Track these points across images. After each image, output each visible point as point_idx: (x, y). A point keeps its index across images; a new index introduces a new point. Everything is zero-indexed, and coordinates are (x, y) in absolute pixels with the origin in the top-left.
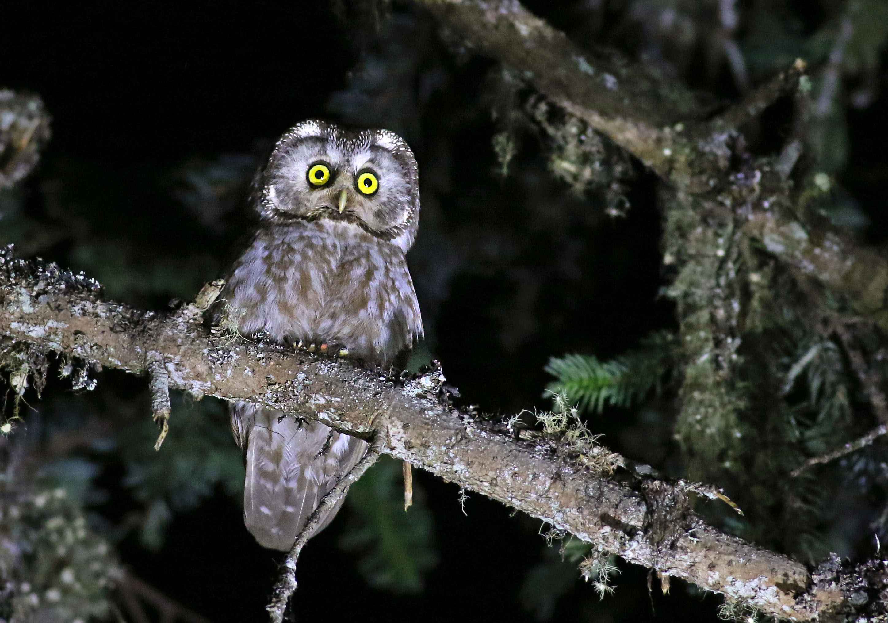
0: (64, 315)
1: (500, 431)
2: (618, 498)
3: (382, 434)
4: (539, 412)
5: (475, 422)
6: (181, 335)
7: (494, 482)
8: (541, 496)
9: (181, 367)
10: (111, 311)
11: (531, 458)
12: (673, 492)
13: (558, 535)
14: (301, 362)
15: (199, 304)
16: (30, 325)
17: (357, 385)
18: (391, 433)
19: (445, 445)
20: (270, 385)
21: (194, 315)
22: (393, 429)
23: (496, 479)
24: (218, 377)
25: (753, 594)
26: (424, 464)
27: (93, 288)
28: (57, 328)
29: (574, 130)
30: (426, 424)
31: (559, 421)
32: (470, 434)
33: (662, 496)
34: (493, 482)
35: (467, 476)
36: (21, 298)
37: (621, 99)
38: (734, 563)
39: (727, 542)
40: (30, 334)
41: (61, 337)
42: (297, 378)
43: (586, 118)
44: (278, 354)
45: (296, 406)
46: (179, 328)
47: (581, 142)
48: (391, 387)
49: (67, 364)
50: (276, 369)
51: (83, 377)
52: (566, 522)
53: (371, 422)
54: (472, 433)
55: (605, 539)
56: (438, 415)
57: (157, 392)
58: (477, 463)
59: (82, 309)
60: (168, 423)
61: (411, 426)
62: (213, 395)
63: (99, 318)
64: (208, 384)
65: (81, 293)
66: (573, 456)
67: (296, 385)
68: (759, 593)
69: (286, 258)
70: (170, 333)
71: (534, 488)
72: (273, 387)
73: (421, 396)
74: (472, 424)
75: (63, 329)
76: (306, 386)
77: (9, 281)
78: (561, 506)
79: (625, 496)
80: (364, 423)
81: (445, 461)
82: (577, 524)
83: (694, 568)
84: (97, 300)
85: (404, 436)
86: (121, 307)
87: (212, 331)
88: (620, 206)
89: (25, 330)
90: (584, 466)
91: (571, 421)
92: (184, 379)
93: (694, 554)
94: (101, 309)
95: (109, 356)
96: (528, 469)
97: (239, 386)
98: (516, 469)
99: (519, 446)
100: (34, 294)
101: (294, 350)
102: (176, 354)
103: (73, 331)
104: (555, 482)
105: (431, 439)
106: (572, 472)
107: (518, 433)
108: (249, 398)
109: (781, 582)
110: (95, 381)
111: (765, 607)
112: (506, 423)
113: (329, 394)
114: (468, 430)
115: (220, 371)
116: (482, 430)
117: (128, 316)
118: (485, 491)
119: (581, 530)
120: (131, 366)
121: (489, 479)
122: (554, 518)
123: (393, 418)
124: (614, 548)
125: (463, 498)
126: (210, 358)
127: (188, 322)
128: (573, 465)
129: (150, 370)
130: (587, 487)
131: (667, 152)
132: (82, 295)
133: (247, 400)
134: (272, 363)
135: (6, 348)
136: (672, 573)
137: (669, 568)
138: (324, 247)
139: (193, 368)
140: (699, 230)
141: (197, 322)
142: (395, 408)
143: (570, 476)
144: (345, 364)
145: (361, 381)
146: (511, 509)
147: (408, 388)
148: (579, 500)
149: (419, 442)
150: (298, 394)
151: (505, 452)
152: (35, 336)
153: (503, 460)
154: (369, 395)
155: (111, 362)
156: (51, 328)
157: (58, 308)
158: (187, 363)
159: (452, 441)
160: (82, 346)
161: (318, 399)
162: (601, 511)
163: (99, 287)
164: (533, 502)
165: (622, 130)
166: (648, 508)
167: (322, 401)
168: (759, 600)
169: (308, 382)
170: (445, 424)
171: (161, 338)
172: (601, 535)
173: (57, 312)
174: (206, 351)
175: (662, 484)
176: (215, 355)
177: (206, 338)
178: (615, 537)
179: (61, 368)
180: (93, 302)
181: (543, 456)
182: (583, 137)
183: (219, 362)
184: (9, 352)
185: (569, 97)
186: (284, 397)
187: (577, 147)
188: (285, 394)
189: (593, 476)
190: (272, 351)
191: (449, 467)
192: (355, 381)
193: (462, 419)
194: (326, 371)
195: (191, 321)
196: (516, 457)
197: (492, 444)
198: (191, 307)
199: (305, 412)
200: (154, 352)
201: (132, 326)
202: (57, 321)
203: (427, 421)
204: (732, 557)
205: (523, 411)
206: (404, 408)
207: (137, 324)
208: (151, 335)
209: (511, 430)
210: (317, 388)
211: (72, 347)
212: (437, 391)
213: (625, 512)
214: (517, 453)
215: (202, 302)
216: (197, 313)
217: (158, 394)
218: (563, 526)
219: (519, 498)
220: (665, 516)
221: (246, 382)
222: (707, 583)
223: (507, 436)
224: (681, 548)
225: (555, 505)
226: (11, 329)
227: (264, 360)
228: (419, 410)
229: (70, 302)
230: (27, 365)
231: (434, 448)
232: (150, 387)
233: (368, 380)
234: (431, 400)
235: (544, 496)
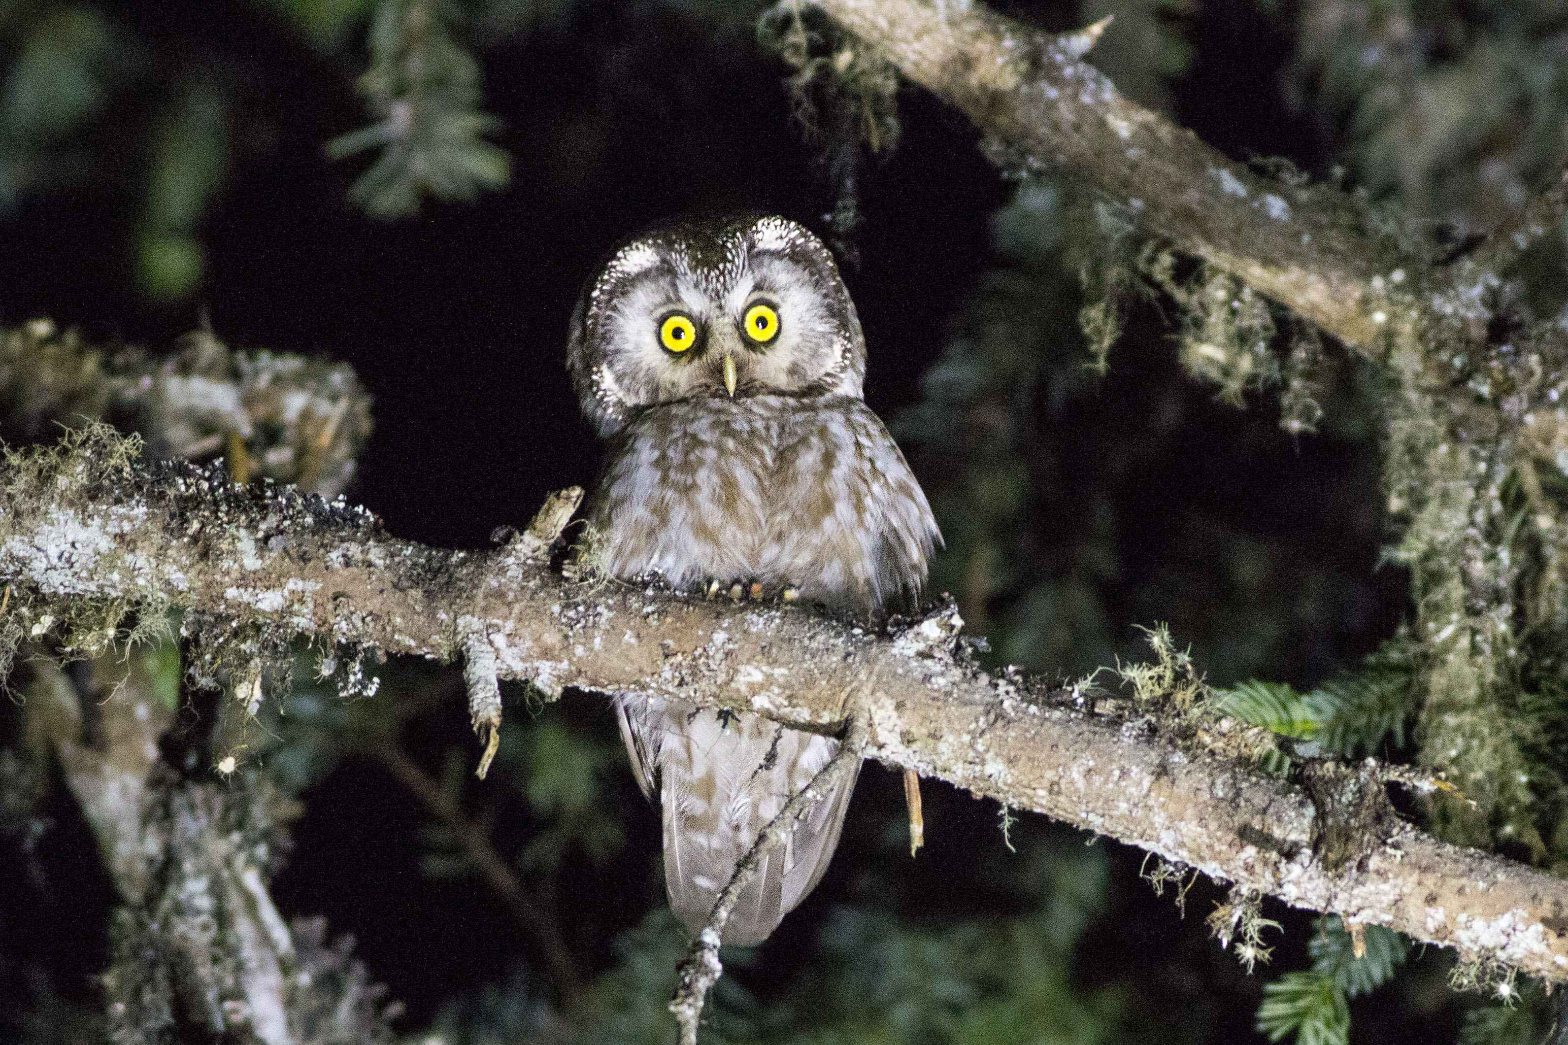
0: (315, 568)
1: (1062, 704)
2: (1266, 798)
3: (861, 723)
4: (1123, 667)
5: (1018, 691)
6: (514, 586)
7: (1056, 788)
8: (1136, 805)
9: (517, 640)
10: (392, 556)
11: (1115, 743)
12: (1358, 778)
13: (1172, 874)
14: (719, 615)
15: (541, 531)
16: (257, 591)
17: (814, 645)
18: (876, 720)
19: (969, 732)
20: (667, 656)
21: (534, 551)
22: (879, 712)
23: (1058, 783)
24: (579, 650)
25: (1503, 940)
26: (935, 769)
27: (361, 522)
28: (303, 592)
29: (1221, 295)
30: (934, 699)
31: (1160, 678)
32: (1010, 710)
33: (1339, 789)
34: (1053, 788)
35: (1009, 781)
36: (239, 545)
37: (1297, 236)
38: (1468, 890)
39: (1455, 856)
40: (260, 605)
41: (311, 605)
42: (712, 640)
43: (1240, 273)
44: (679, 605)
45: (714, 689)
46: (509, 574)
47: (1234, 312)
48: (870, 643)
49: (327, 656)
50: (677, 629)
51: (355, 674)
52: (1182, 845)
53: (841, 704)
54: (1014, 708)
55: (1249, 868)
56: (954, 684)
57: (478, 682)
58: (1023, 758)
59: (344, 556)
60: (498, 732)
61: (909, 704)
62: (575, 684)
63: (372, 569)
64: (565, 665)
65: (343, 529)
66: (1187, 733)
67: (711, 653)
68: (1513, 938)
69: (692, 457)
70: (494, 584)
71: (1124, 793)
72: (672, 660)
73: (925, 655)
74: (1012, 694)
75: (315, 593)
76: (728, 654)
77: (217, 518)
78: (1171, 818)
79: (1277, 793)
80: (830, 706)
81: (970, 759)
82: (1199, 846)
83: (1400, 903)
84: (368, 540)
85: (899, 722)
86: (410, 548)
87: (565, 573)
88: (1306, 415)
89: (251, 600)
90: (1206, 750)
91: (1180, 676)
92: (523, 660)
93: (1400, 881)
94: (376, 554)
95: (394, 632)
96: (1111, 761)
97: (615, 662)
98: (1091, 763)
99: (1095, 725)
100: (260, 535)
101: (704, 596)
102: (506, 618)
103: (330, 594)
104: (1157, 779)
105: (944, 725)
106: (1186, 761)
107: (1093, 706)
108: (635, 683)
109: (1550, 916)
110: (376, 680)
111: (1527, 961)
112: (1070, 689)
113: (769, 664)
114: (1006, 704)
115: (583, 640)
116: (1030, 703)
117: (422, 561)
118: (1042, 806)
119: (1207, 857)
120: (433, 646)
121: (1046, 784)
122: (1158, 841)
123: (878, 694)
124: (1265, 884)
125: (1006, 824)
126: (564, 620)
127: (525, 563)
128: (1187, 749)
129: (464, 648)
130: (1213, 783)
131: (1380, 317)
132: (343, 534)
133: (632, 686)
134: (669, 620)
135: (222, 635)
136: (1365, 917)
137: (1360, 909)
138: (753, 432)
139: (537, 640)
140: (1444, 448)
141: (540, 563)
142: (879, 676)
143: (1184, 768)
144: (792, 612)
145: (821, 638)
146: (1089, 833)
147: (900, 643)
148: (1201, 807)
149: (924, 731)
150: (715, 668)
151: (1071, 736)
152: (268, 609)
153: (1068, 750)
154: (835, 659)
155: (398, 643)
156: (293, 592)
157: (304, 558)
158: (525, 632)
159: (981, 723)
160: (348, 619)
161: (749, 674)
162: (1239, 820)
163: (372, 519)
164: (1123, 816)
165: (1300, 287)
166: (1317, 810)
167: (757, 677)
168: (1516, 949)
169: (731, 646)
170: (967, 697)
171: (480, 593)
172: (1241, 863)
173: (302, 564)
174: (556, 609)
175: (1338, 767)
176: (572, 613)
177: (555, 587)
178: (1266, 863)
179: (317, 663)
180: (363, 543)
181: (1135, 738)
182: (1236, 304)
183: (578, 626)
184: (227, 641)
185: (1208, 237)
186: (693, 674)
187: (1228, 322)
188: (695, 672)
189: (1222, 768)
190: (670, 599)
191: (978, 768)
192: (811, 638)
193: (996, 686)
194: (761, 626)
195: (530, 562)
196: (1089, 742)
197: (1048, 724)
198: (527, 536)
199: (731, 699)
200: (468, 617)
201: (429, 576)
202: (303, 579)
203: (936, 695)
204: (1464, 881)
205: (1100, 668)
206: (895, 675)
207: (436, 573)
208: (461, 590)
209: (1081, 700)
210: (747, 655)
211: (332, 622)
212: (952, 645)
213: (1279, 820)
214: (1091, 736)
215: (546, 529)
216: (539, 548)
217: (479, 686)
218: (1177, 854)
219: (1101, 812)
220: (1347, 822)
221: (627, 656)
222: (1425, 929)
223: (1073, 710)
224: (1378, 872)
225: (1159, 819)
226: (226, 600)
227: (656, 616)
228: (921, 677)
229: (323, 546)
230: (257, 660)
231: (951, 738)
232: (465, 676)
233: (832, 634)
234: (940, 659)
235: (1141, 805)
